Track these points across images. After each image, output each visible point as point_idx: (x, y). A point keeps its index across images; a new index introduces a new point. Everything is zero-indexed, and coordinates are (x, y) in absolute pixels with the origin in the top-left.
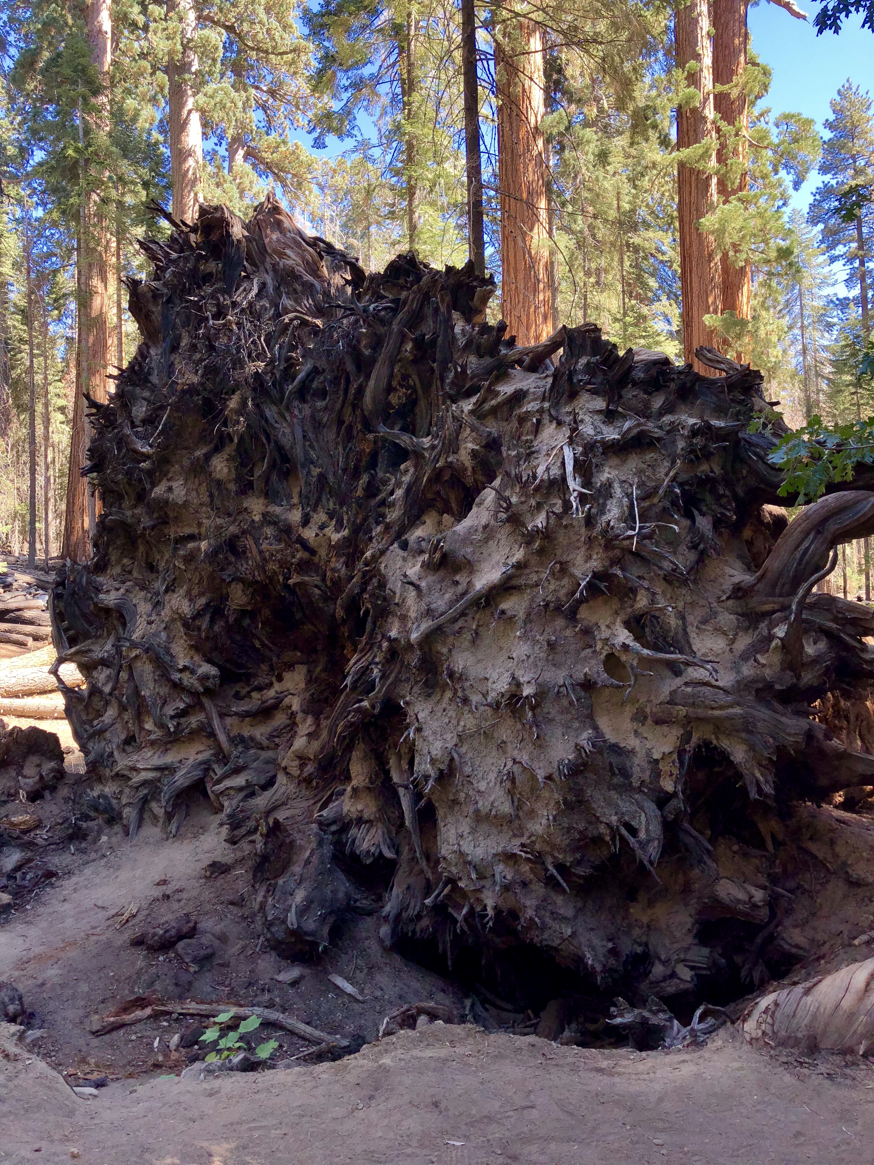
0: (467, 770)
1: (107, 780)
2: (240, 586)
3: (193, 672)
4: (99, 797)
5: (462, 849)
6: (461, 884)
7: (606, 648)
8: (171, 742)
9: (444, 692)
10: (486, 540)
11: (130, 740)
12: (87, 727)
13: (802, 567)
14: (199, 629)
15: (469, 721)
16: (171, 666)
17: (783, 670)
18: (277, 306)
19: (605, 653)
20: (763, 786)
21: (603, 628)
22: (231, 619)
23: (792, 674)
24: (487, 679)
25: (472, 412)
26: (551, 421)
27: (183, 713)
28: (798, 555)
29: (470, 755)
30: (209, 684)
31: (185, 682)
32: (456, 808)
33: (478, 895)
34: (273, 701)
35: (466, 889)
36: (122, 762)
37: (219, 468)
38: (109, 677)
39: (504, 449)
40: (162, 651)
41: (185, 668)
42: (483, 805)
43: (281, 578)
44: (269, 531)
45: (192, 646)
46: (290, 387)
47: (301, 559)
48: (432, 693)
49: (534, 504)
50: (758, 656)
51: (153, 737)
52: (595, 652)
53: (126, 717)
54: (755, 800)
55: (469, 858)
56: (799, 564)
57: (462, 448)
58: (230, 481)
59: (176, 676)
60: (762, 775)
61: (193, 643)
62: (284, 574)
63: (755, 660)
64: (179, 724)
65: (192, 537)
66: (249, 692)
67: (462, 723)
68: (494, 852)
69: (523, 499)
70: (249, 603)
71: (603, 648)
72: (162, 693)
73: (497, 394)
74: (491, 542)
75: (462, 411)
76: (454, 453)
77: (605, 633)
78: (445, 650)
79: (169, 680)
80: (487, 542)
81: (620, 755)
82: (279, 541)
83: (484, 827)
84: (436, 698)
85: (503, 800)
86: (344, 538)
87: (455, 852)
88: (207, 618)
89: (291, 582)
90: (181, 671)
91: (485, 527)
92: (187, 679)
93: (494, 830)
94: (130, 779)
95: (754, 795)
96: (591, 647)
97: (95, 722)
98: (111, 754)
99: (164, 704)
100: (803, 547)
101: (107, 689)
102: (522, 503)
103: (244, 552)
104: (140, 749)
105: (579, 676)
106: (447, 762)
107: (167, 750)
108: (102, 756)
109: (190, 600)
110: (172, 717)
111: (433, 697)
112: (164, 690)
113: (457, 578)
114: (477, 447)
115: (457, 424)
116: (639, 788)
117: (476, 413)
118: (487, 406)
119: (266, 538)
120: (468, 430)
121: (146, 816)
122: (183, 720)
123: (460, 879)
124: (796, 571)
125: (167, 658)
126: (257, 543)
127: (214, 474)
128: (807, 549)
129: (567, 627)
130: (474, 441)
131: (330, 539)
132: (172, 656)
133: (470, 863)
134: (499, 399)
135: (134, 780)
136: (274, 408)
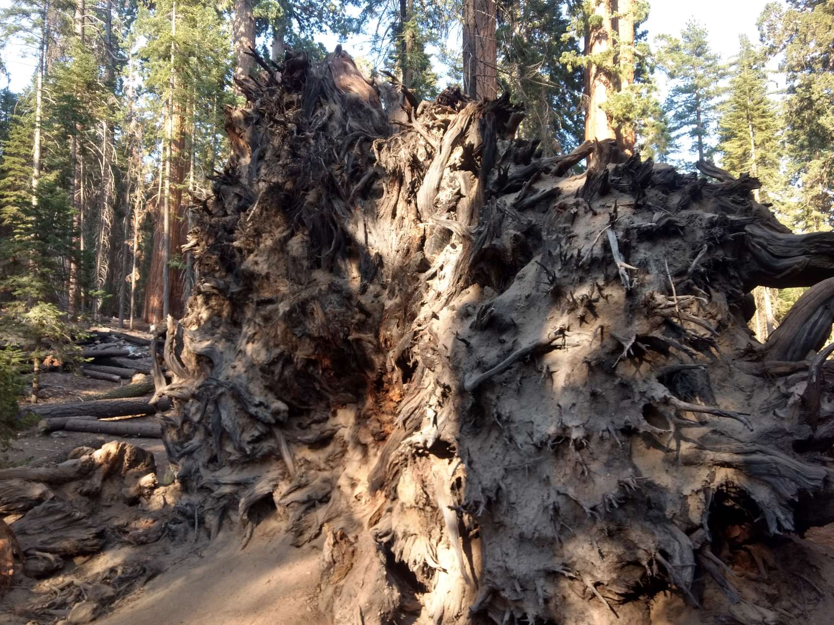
0: (513, 498)
1: (193, 491)
2: (308, 340)
3: (267, 407)
4: (187, 505)
5: (508, 565)
6: (503, 594)
7: (644, 399)
8: (247, 463)
9: (490, 431)
10: (529, 307)
11: (213, 460)
12: (178, 448)
13: (812, 336)
14: (273, 373)
15: (514, 458)
16: (250, 402)
17: (801, 424)
18: (343, 127)
19: (642, 404)
20: (783, 523)
21: (640, 382)
22: (299, 366)
23: (809, 427)
24: (532, 422)
25: (514, 206)
26: (586, 213)
27: (257, 440)
28: (808, 326)
29: (514, 485)
30: (280, 417)
31: (260, 415)
32: (501, 530)
33: (519, 604)
34: (329, 432)
35: (509, 599)
36: (207, 476)
37: (295, 248)
38: (198, 410)
39: (544, 234)
40: (243, 391)
41: (261, 404)
42: (527, 530)
43: (342, 335)
44: (334, 297)
45: (266, 387)
46: (355, 187)
47: (359, 320)
48: (480, 432)
49: (577, 278)
50: (777, 410)
51: (232, 458)
52: (633, 402)
53: (211, 442)
54: (775, 535)
55: (514, 573)
56: (810, 333)
57: (504, 234)
58: (304, 258)
59: (253, 410)
60: (782, 513)
61: (268, 384)
62: (344, 332)
63: (775, 414)
64: (254, 448)
65: (270, 301)
66: (310, 424)
67: (508, 459)
68: (536, 568)
69: (566, 274)
70: (313, 354)
71: (640, 400)
72: (241, 423)
73: (536, 191)
74: (532, 309)
75: (505, 205)
76: (498, 237)
77: (643, 387)
78: (493, 397)
79: (247, 413)
80: (529, 309)
81: (655, 490)
82: (342, 305)
83: (528, 547)
84: (483, 436)
85: (545, 525)
86: (397, 304)
87: (500, 567)
88: (280, 366)
89: (350, 338)
90: (257, 406)
91: (527, 297)
92: (262, 413)
93: (536, 550)
94: (212, 491)
95: (774, 529)
96: (629, 398)
97: (186, 445)
98: (198, 471)
99: (243, 432)
100: (812, 320)
101: (196, 418)
102: (564, 277)
103: (312, 314)
104: (221, 467)
105: (620, 423)
106: (494, 491)
107: (243, 469)
108: (190, 472)
109: (268, 350)
110: (249, 443)
111: (481, 435)
112: (243, 421)
113: (504, 337)
114: (518, 233)
115: (501, 215)
116: (671, 519)
117: (519, 206)
118: (528, 200)
119: (330, 303)
120: (510, 220)
121: (224, 522)
122: (256, 445)
123: (504, 590)
124: (806, 340)
125: (246, 396)
126: (323, 307)
127: (291, 253)
128: (816, 322)
129: (607, 381)
130: (515, 228)
131: (383, 305)
132: (251, 394)
133: (514, 577)
134: (538, 195)
135: (216, 492)
136: (342, 203)
